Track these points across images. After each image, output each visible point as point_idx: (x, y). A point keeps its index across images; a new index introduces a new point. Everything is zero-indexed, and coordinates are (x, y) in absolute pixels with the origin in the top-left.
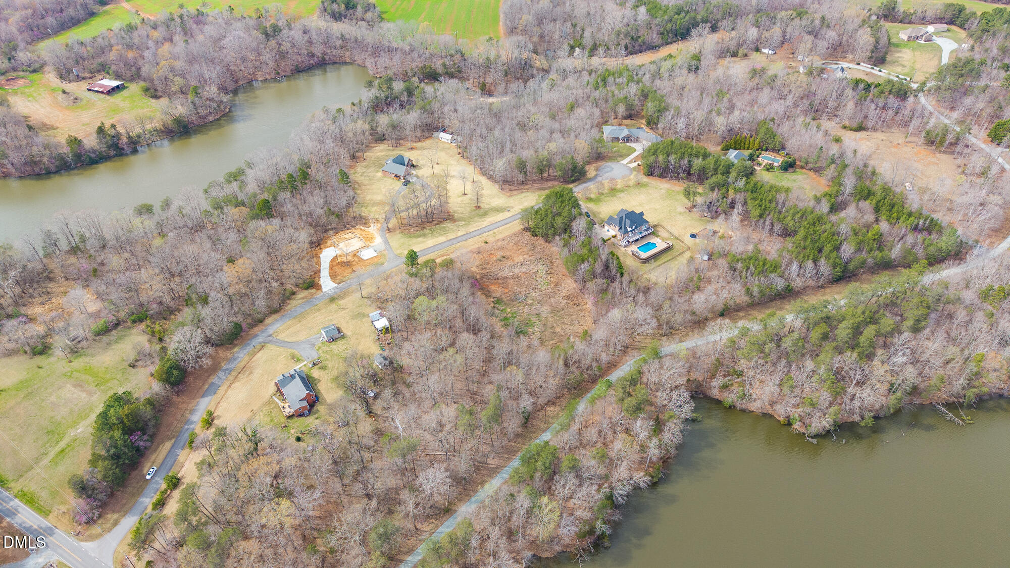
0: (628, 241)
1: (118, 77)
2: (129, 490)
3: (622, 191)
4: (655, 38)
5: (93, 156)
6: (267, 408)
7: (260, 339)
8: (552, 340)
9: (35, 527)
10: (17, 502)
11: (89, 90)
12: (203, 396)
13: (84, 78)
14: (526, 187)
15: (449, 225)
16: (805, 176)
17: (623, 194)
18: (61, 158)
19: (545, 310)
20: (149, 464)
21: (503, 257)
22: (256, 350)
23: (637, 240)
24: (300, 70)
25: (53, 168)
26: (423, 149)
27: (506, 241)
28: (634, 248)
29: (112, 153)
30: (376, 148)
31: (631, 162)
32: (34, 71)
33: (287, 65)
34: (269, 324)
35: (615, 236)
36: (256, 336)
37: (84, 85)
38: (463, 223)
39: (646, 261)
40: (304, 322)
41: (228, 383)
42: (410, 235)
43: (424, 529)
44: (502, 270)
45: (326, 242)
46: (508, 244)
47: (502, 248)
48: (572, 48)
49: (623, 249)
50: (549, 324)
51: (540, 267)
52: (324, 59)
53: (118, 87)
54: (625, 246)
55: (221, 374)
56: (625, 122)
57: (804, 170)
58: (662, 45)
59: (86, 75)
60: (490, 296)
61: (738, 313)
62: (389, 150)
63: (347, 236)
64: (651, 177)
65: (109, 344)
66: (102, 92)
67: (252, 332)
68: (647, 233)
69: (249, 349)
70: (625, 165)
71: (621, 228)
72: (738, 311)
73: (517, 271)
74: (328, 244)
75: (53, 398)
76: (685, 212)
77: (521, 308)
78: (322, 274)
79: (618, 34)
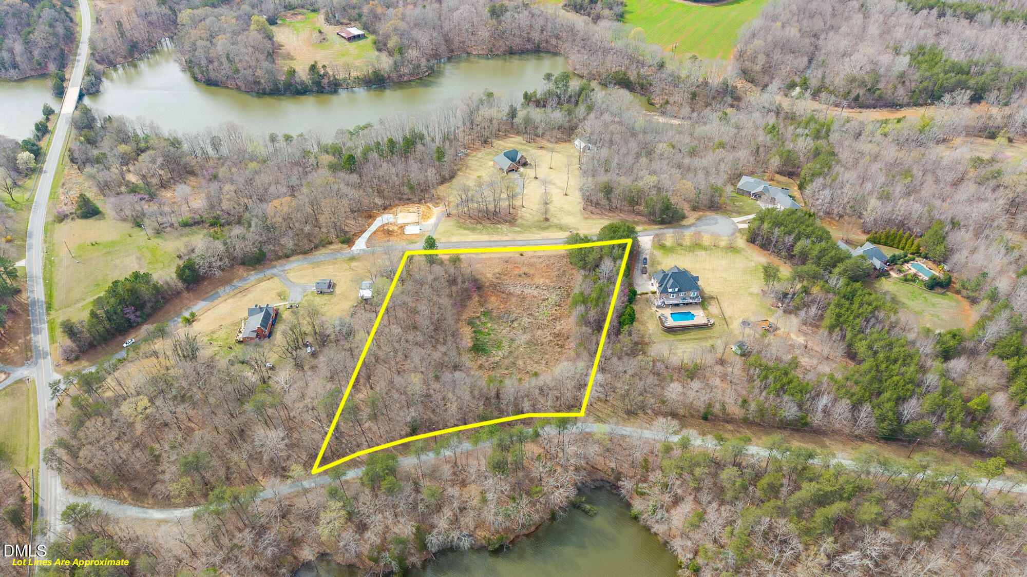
0: (664, 302)
1: (365, 28)
2: (108, 349)
3: (705, 249)
4: (901, 94)
5: (299, 87)
6: (232, 328)
7: (274, 271)
8: (506, 369)
9: (41, 348)
10: (45, 326)
11: (338, 34)
12: (203, 300)
13: (342, 24)
14: (610, 214)
15: (505, 227)
16: (954, 304)
17: (704, 252)
18: (275, 83)
19: (523, 338)
20: (134, 336)
21: (525, 274)
22: (265, 279)
23: (677, 305)
24: (511, 52)
25: (268, 90)
26: (553, 151)
27: (541, 260)
28: (667, 312)
29: (315, 89)
30: (511, 139)
31: (743, 222)
32: (314, 11)
33: (502, 45)
34: (291, 261)
35: (654, 293)
36: (275, 267)
37: (337, 29)
38: (519, 229)
39: (671, 330)
40: (316, 269)
41: (227, 297)
42: (462, 226)
43: (262, 483)
44: (515, 285)
45: (392, 209)
46: (541, 263)
47: (531, 265)
48: (792, 86)
49: (654, 309)
50: (516, 353)
51: (554, 296)
52: (539, 47)
53: (359, 36)
54: (658, 307)
55: (228, 288)
56: (778, 177)
57: (959, 297)
58: (908, 105)
59: (345, 21)
60: (482, 306)
61: (726, 425)
62: (521, 143)
63: (411, 209)
64: (752, 245)
65: (182, 235)
66: (345, 38)
67: (274, 263)
68: (693, 301)
69: (261, 276)
70: (734, 223)
71: (661, 286)
72: (727, 422)
73: (527, 291)
74: (391, 211)
75: (118, 262)
76: (757, 294)
77: (502, 328)
78: (364, 235)
79: (853, 80)
